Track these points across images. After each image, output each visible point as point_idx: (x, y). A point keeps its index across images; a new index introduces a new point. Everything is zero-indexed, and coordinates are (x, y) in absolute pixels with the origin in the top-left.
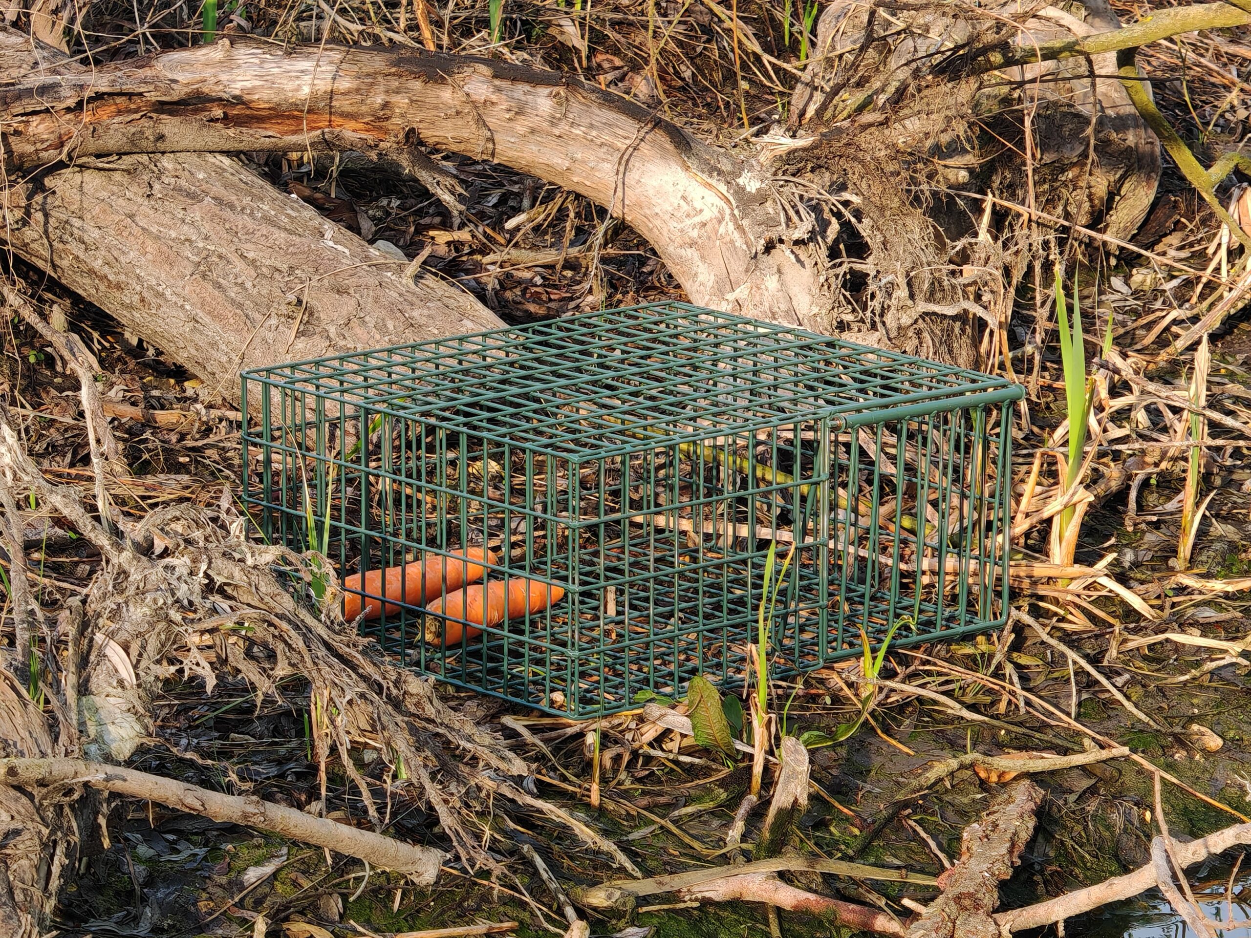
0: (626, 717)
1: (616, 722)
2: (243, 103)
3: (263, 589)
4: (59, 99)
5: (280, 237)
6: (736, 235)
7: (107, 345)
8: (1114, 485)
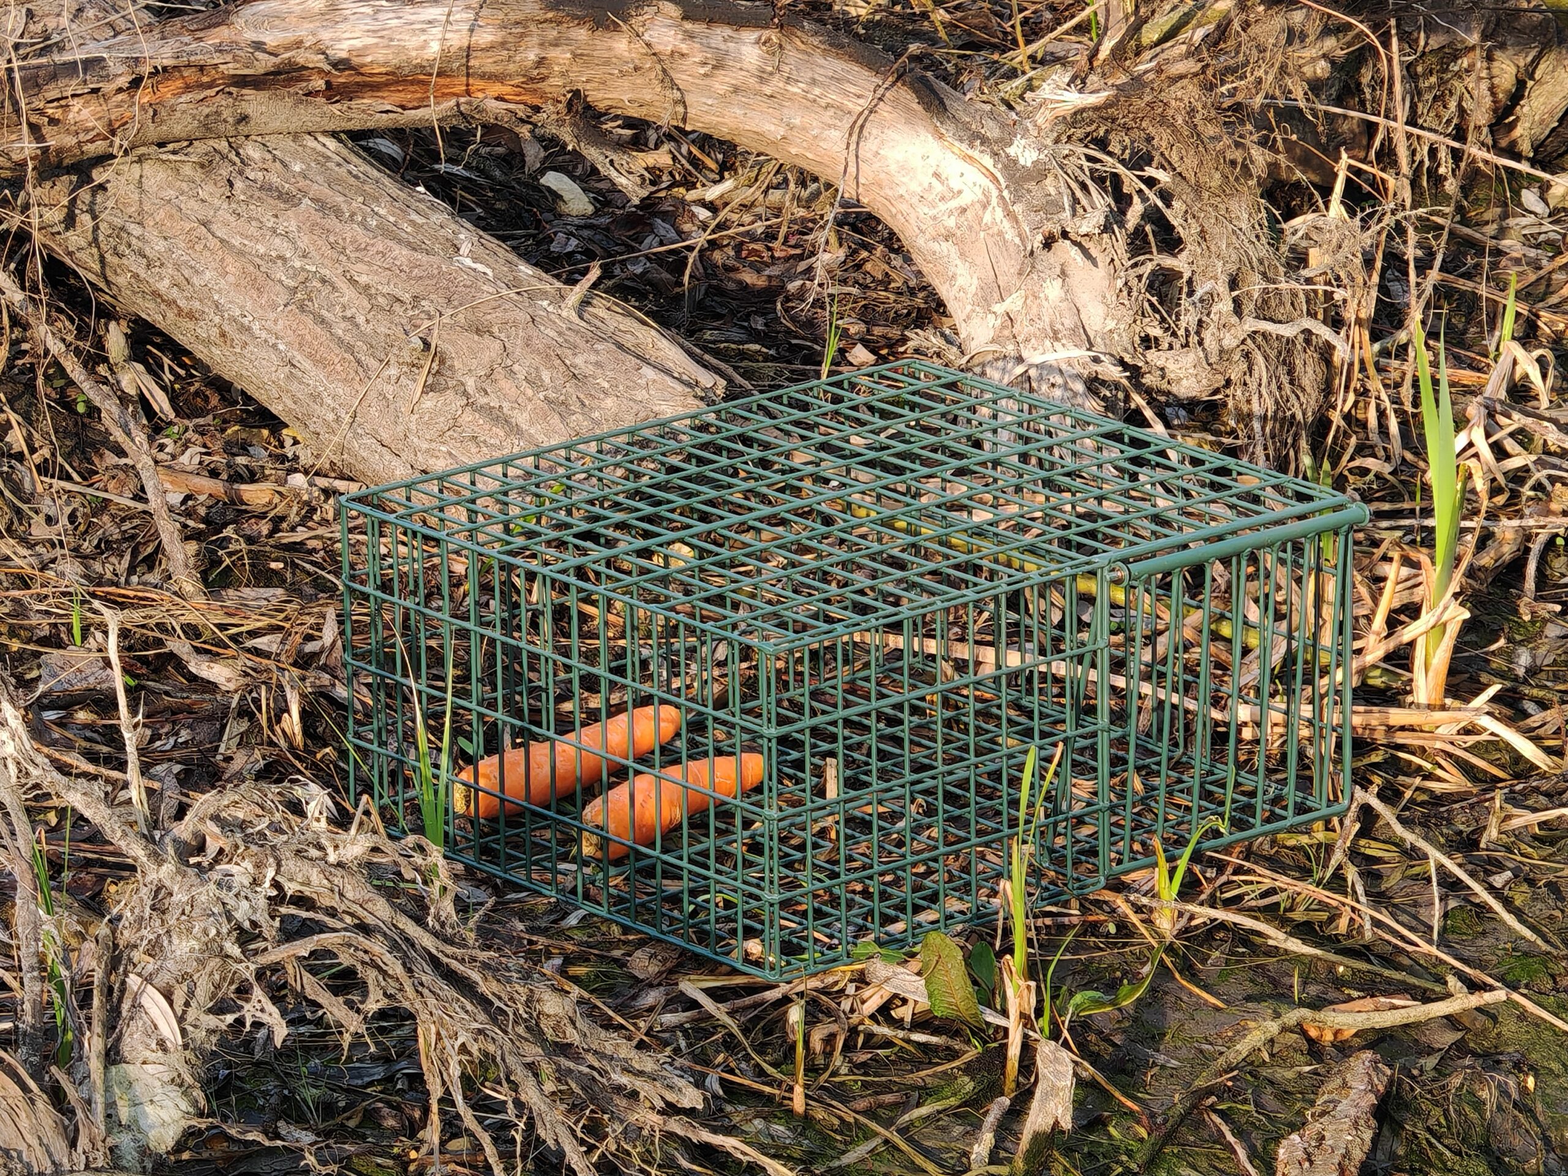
0: (841, 975)
1: (830, 980)
2: (352, 68)
3: (350, 895)
4: (107, 78)
5: (401, 254)
6: (1006, 225)
7: (182, 372)
8: (1508, 551)
